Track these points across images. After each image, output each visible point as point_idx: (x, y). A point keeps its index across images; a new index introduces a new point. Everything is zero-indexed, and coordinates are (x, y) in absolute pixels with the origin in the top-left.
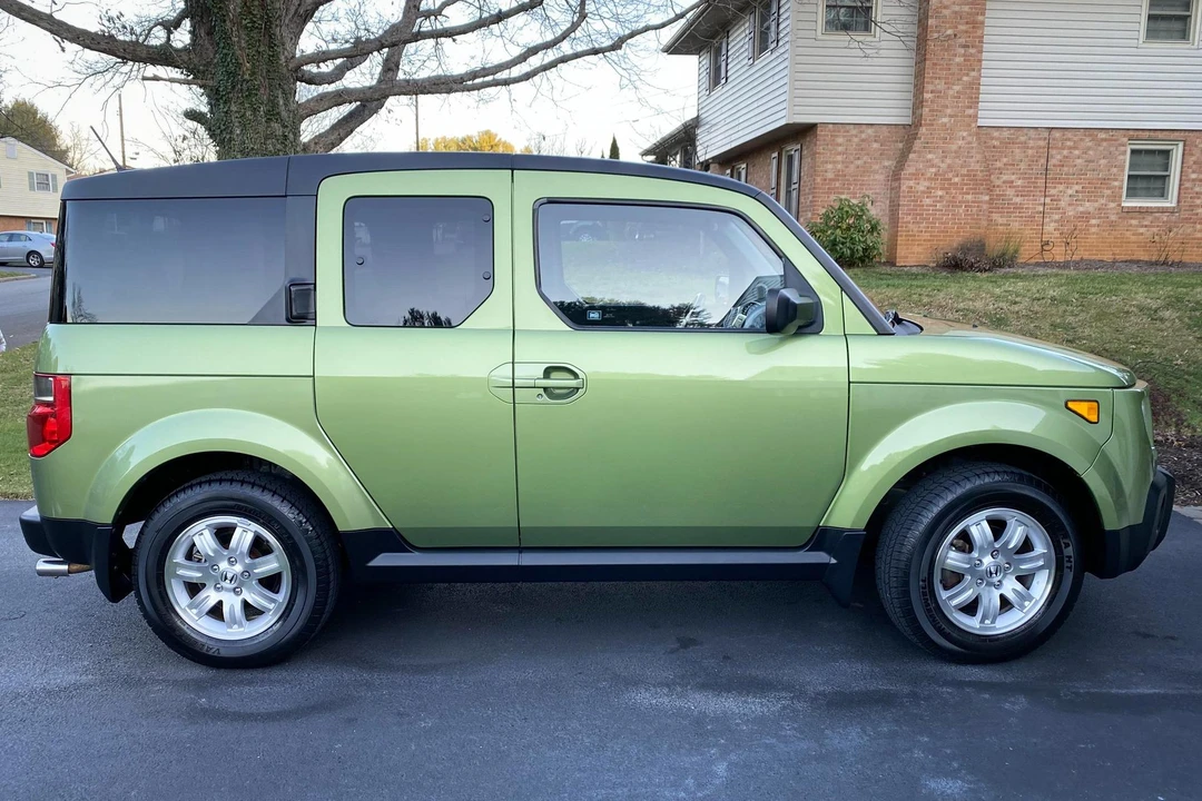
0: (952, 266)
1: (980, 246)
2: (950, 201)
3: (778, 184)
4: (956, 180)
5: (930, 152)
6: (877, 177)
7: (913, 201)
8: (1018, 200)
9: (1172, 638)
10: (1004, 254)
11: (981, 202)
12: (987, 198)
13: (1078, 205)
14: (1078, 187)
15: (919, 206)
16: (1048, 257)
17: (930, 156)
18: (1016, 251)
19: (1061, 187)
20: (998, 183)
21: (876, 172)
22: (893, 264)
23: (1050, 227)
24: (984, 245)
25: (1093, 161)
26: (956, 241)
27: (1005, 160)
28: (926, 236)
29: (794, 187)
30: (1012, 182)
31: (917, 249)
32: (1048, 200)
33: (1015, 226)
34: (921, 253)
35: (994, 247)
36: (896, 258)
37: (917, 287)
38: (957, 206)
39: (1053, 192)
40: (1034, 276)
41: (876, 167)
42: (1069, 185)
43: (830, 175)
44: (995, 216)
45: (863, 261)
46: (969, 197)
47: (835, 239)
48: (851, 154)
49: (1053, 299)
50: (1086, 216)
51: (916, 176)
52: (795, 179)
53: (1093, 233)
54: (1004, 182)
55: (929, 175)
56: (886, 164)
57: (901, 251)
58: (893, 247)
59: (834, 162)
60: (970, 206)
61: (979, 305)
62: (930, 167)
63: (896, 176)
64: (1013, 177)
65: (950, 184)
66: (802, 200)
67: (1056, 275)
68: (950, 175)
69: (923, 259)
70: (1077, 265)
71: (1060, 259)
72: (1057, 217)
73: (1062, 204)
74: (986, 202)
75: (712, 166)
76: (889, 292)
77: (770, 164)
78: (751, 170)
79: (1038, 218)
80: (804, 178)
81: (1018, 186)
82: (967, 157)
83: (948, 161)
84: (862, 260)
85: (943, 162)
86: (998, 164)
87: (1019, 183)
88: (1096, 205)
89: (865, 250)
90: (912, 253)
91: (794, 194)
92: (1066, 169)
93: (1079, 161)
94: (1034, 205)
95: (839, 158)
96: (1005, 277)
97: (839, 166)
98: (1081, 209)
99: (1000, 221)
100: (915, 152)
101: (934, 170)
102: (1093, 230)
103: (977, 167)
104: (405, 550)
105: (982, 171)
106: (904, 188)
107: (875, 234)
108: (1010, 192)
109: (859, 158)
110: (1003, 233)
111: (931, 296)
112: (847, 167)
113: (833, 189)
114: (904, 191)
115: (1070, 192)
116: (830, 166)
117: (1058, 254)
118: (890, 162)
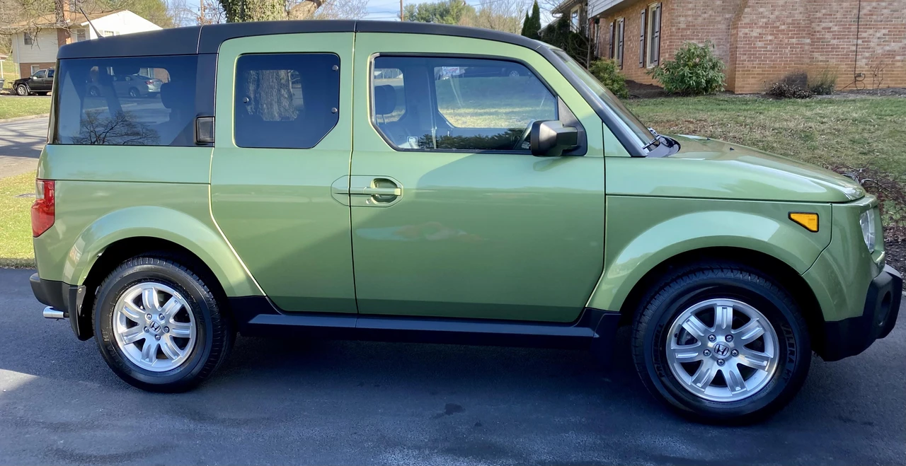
0: (778, 94)
1: (803, 79)
2: (778, 44)
3: (646, 32)
4: (783, 27)
5: (761, 7)
6: (719, 26)
7: (748, 44)
8: (835, 42)
9: (870, 424)
10: (822, 84)
11: (804, 44)
12: (808, 41)
13: (885, 45)
14: (885, 31)
15: (754, 48)
16: (860, 86)
17: (761, 10)
18: (833, 82)
19: (871, 31)
20: (818, 29)
21: (719, 22)
22: (732, 92)
23: (862, 63)
24: (806, 77)
25: (897, 11)
26: (783, 75)
27: (824, 11)
28: (758, 71)
29: (656, 34)
30: (830, 28)
31: (752, 81)
32: (860, 42)
33: (833, 62)
34: (754, 84)
35: (815, 78)
36: (734, 87)
37: (744, 110)
38: (784, 48)
39: (864, 35)
40: (845, 101)
41: (719, 19)
42: (877, 30)
43: (683, 26)
44: (816, 55)
45: (706, 91)
46: (794, 41)
47: (684, 74)
48: (699, 9)
49: (854, 120)
50: (891, 54)
51: (751, 25)
52: (657, 29)
53: (898, 67)
54: (823, 29)
55: (761, 24)
56: (727, 16)
57: (738, 83)
58: (732, 80)
59: (686, 16)
60: (794, 48)
61: (792, 125)
62: (762, 18)
63: (733, 25)
64: (831, 24)
65: (779, 31)
66: (662, 44)
67: (863, 100)
68: (778, 24)
69: (756, 88)
70: (883, 92)
71: (870, 87)
72: (867, 55)
73: (872, 44)
74: (808, 44)
75: (601, 20)
76: (721, 115)
77: (640, 17)
78: (627, 23)
79: (852, 56)
80: (663, 28)
81: (835, 31)
82: (792, 10)
83: (777, 13)
84: (706, 89)
85: (772, 14)
86: (819, 15)
87: (836, 28)
88: (900, 44)
89: (708, 82)
90: (748, 83)
91: (657, 40)
92: (874, 17)
93: (885, 11)
94: (847, 45)
95: (690, 13)
96: (820, 102)
97: (690, 19)
98: (887, 48)
99: (820, 58)
100: (749, 7)
101: (765, 20)
102: (899, 64)
103: (800, 17)
104: (274, 312)
105: (804, 20)
106: (741, 34)
107: (716, 69)
108: (828, 36)
109: (705, 13)
110: (823, 68)
111: (754, 118)
112: (696, 19)
113: (685, 36)
114: (740, 37)
115: (878, 35)
116: (682, 19)
117: (868, 83)
118: (730, 15)
